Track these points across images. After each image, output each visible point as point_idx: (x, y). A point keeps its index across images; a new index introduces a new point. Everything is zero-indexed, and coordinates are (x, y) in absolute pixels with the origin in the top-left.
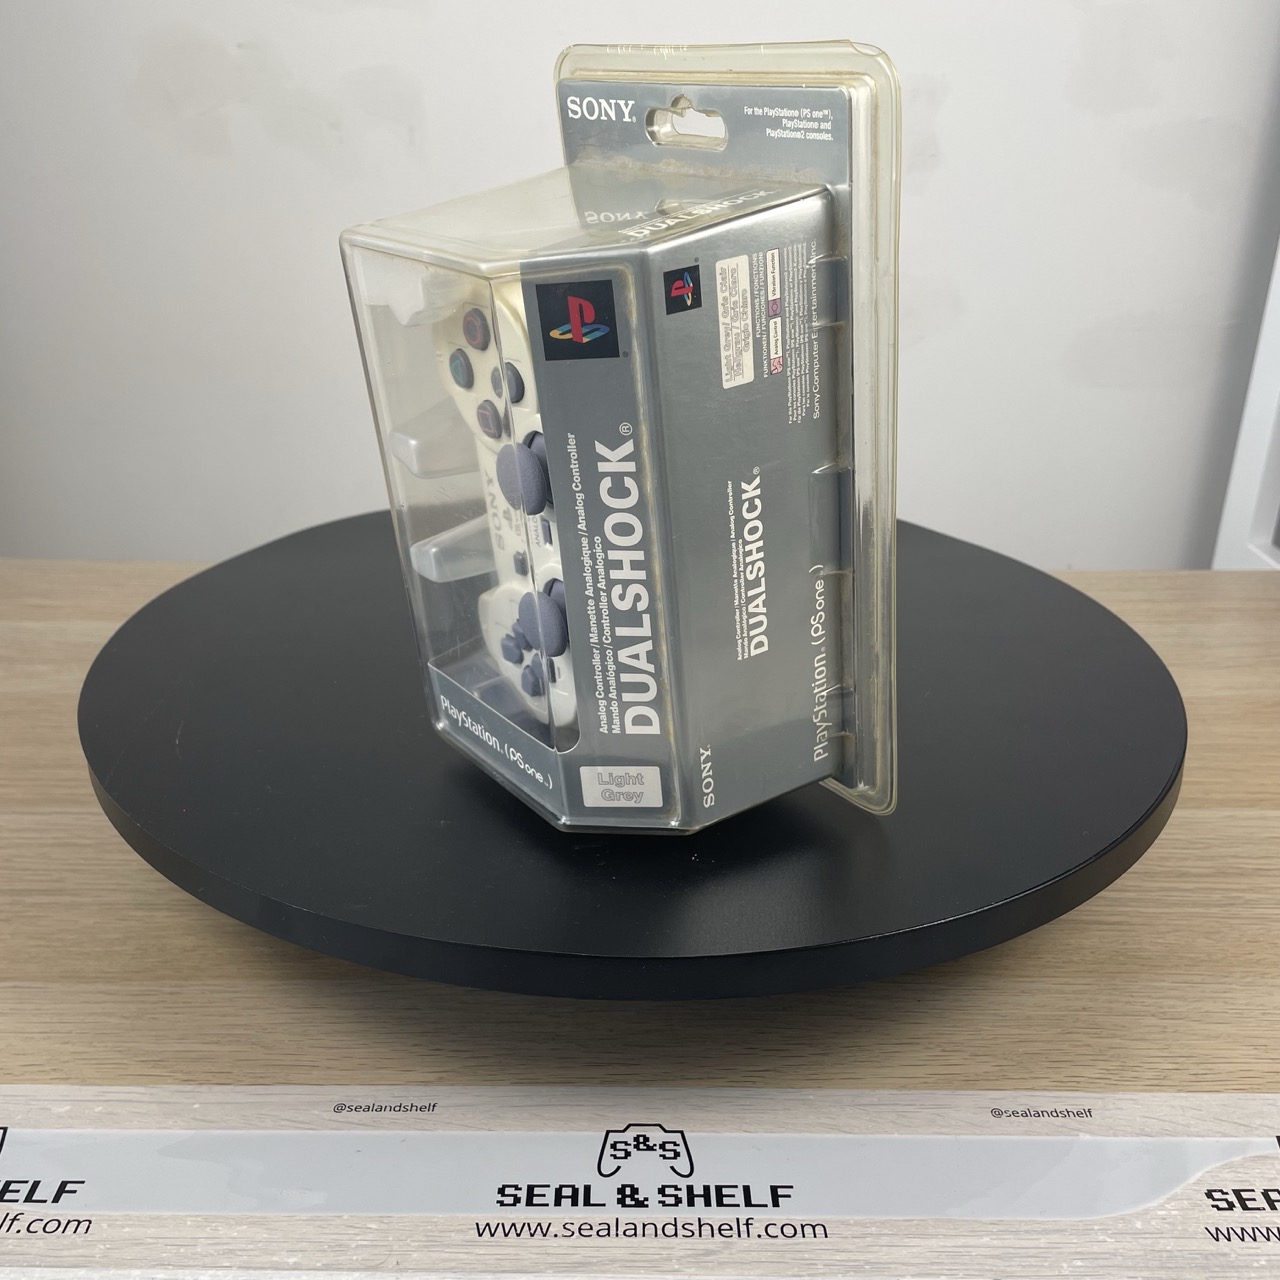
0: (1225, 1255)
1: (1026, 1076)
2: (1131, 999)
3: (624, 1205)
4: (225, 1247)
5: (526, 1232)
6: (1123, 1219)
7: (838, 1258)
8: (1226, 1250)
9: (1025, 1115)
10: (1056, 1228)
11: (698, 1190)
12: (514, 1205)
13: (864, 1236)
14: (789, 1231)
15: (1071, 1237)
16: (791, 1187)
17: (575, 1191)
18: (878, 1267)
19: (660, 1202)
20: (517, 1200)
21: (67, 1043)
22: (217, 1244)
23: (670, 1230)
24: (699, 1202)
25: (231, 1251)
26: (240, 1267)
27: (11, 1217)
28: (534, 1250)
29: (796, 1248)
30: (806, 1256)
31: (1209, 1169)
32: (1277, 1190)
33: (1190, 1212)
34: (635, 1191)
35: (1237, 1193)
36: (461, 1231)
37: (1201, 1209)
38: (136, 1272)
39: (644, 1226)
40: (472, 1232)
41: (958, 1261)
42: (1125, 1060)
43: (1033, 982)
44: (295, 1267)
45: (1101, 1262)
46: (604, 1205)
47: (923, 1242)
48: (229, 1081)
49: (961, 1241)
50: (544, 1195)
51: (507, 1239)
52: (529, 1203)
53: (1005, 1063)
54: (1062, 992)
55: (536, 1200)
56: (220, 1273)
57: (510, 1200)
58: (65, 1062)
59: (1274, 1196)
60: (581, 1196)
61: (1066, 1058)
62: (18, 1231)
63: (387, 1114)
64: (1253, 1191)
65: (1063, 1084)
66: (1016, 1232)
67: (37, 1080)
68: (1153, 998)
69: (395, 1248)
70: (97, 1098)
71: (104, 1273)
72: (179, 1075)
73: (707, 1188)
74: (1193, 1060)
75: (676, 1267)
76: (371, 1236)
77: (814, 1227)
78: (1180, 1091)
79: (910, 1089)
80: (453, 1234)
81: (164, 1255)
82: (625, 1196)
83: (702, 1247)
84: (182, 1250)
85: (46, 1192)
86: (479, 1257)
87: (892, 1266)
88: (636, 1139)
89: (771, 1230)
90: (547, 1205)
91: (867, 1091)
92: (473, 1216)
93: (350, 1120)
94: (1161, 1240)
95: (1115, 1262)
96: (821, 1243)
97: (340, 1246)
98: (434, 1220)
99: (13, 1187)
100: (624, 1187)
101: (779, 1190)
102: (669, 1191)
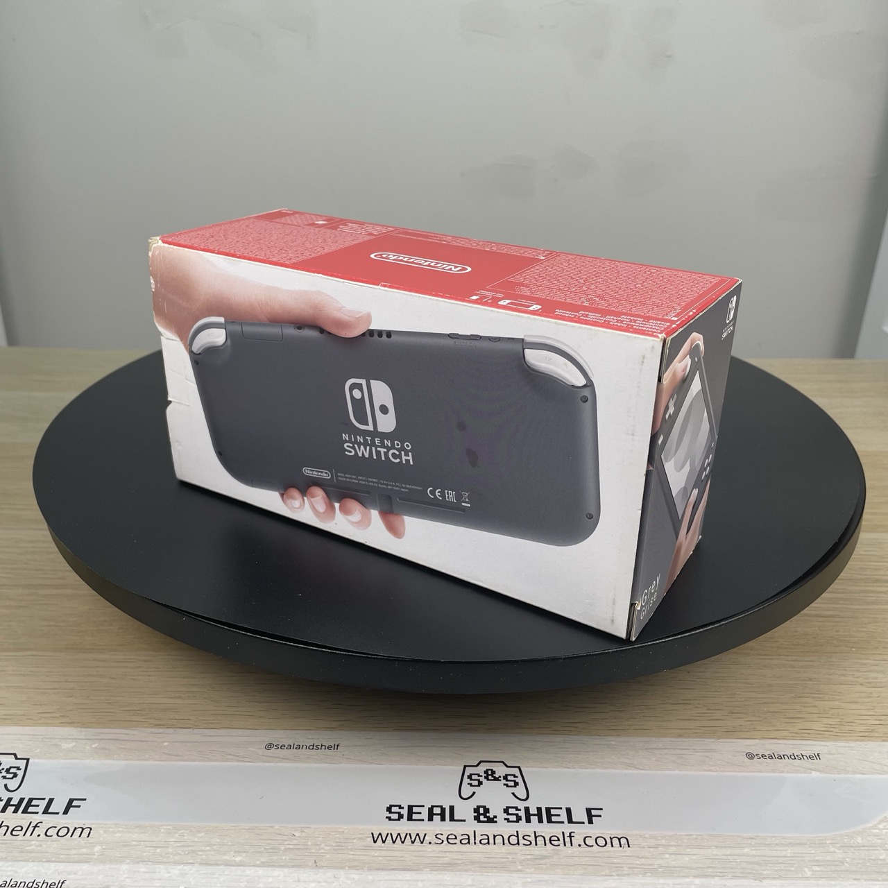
1: (769, 728)
2: (844, 672)
4: (189, 848)
5: (408, 840)
6: (847, 836)
7: (638, 862)
9: (771, 757)
10: (798, 842)
11: (533, 811)
12: (399, 820)
13: (656, 847)
14: (601, 842)
15: (810, 849)
17: (443, 810)
18: (669, 871)
21: (72, 697)
22: (184, 846)
23: (513, 840)
24: (534, 819)
25: (193, 852)
26: (201, 864)
27: (34, 825)
28: (415, 854)
29: (606, 855)
30: (615, 861)
36: (360, 839)
38: (125, 867)
39: (495, 837)
40: (369, 839)
41: (727, 866)
42: (842, 717)
43: (771, 659)
44: (241, 864)
45: (833, 868)
46: (464, 821)
47: (700, 852)
48: (188, 726)
49: (728, 851)
50: (420, 813)
51: (395, 845)
52: (410, 818)
53: (753, 719)
54: (794, 667)
55: (415, 817)
56: (186, 868)
57: (396, 816)
58: (70, 711)
60: (448, 814)
61: (798, 716)
62: (39, 836)
63: (303, 751)
65: (798, 735)
66: (768, 845)
67: (47, 723)
68: (861, 672)
69: (313, 851)
70: (95, 737)
71: (101, 867)
72: (152, 721)
73: (539, 809)
75: (520, 867)
76: (296, 842)
78: (884, 741)
79: (685, 737)
80: (355, 841)
81: (145, 854)
83: (537, 853)
84: (158, 850)
85: (58, 806)
86: (374, 859)
87: (678, 869)
88: (486, 772)
89: (588, 841)
90: (423, 820)
91: (653, 739)
92: (369, 827)
93: (278, 755)
94: (876, 852)
95: (843, 868)
96: (625, 851)
97: (273, 849)
98: (340, 830)
99: (34, 802)
100: (479, 807)
101: (592, 811)
102: (511, 811)
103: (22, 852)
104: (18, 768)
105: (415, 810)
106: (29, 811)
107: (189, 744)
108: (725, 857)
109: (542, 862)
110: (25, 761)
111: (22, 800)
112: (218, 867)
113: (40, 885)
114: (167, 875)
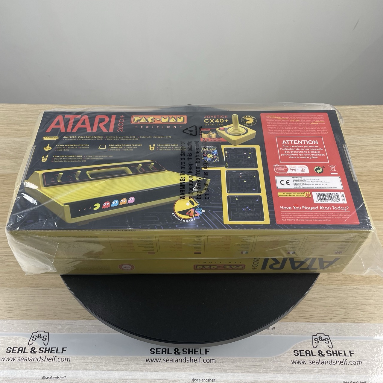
0: (294, 368)
3: (176, 354)
4: (97, 365)
5: (156, 361)
6: (275, 358)
7: (217, 368)
8: (294, 367)
10: (261, 360)
11: (191, 350)
12: (153, 354)
14: (208, 361)
15: (264, 363)
16: (209, 349)
17: (166, 350)
18: (224, 371)
19: (183, 353)
20: (154, 353)
21: (57, 307)
23: (184, 361)
24: (191, 353)
25: (98, 366)
26: (101, 370)
27: (54, 357)
28: (157, 366)
29: (209, 365)
30: (211, 367)
31: (295, 344)
32: (309, 351)
33: (290, 356)
34: (178, 350)
35: (300, 351)
36: (143, 361)
37: (291, 355)
38: (81, 371)
39: (179, 359)
40: (145, 361)
41: (241, 369)
44: (111, 370)
45: (268, 369)
46: (171, 354)
47: (234, 364)
48: (93, 319)
49: (242, 364)
50: (159, 351)
51: (152, 363)
52: (157, 353)
55: (158, 353)
56: (97, 371)
57: (152, 352)
58: (57, 313)
59: (308, 352)
60: (166, 352)
62: (56, 361)
64: (304, 351)
66: (253, 361)
67: (52, 319)
69: (130, 365)
70: (67, 324)
71: (75, 371)
72: (82, 317)
73: (192, 349)
74: (301, 312)
75: (185, 370)
77: (213, 360)
78: (295, 322)
81: (86, 367)
82: (176, 351)
83: (190, 365)
84: (89, 366)
85: (60, 350)
86: (147, 368)
87: (227, 370)
89: (205, 361)
92: (145, 357)
94: (282, 364)
95: (271, 369)
96: (214, 364)
97: (119, 365)
98: (137, 358)
99: (53, 349)
100: (176, 349)
101: (207, 350)
102: (185, 350)
103: (53, 367)
104: (46, 336)
105: (158, 350)
106: (52, 352)
107: (94, 326)
108: (240, 366)
109: (192, 368)
110: (48, 334)
111: (49, 348)
112: (105, 371)
113: (59, 378)
114: (92, 374)
